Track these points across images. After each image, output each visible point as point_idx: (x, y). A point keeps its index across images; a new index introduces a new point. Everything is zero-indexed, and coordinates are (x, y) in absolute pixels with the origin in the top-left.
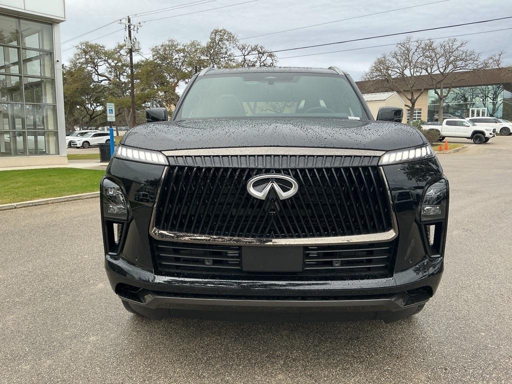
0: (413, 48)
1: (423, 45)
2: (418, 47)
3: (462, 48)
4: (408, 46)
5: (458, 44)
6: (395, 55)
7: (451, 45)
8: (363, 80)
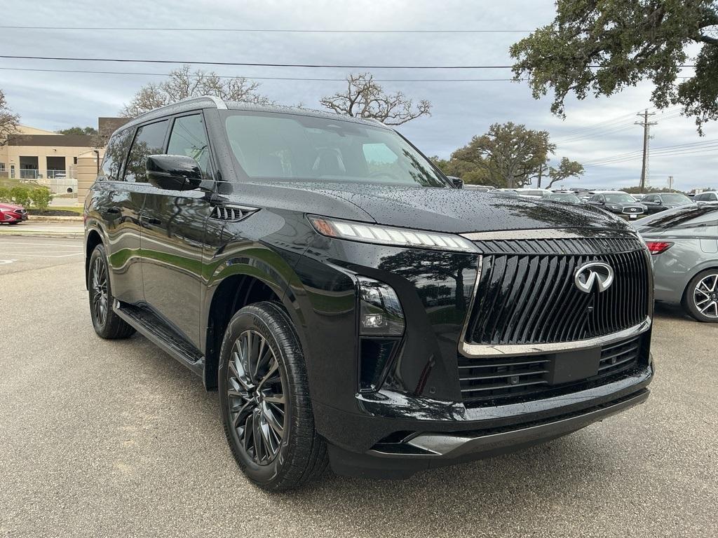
0: (193, 82)
1: (205, 80)
2: (199, 81)
3: (252, 92)
4: (185, 78)
5: (248, 85)
6: (167, 88)
7: (240, 85)
8: (122, 116)
